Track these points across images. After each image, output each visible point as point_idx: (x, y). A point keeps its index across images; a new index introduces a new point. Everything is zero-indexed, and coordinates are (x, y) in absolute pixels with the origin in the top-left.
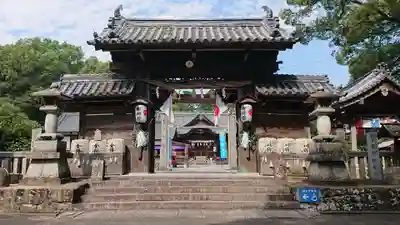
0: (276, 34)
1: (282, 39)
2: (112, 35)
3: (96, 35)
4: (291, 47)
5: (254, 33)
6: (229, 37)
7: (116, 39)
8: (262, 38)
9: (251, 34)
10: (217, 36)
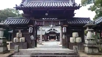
0: (74, 4)
1: (76, 6)
2: (22, 5)
3: (16, 5)
4: (79, 9)
5: (67, 4)
6: (59, 6)
7: (22, 6)
8: (70, 6)
9: (66, 5)
10: (55, 5)
